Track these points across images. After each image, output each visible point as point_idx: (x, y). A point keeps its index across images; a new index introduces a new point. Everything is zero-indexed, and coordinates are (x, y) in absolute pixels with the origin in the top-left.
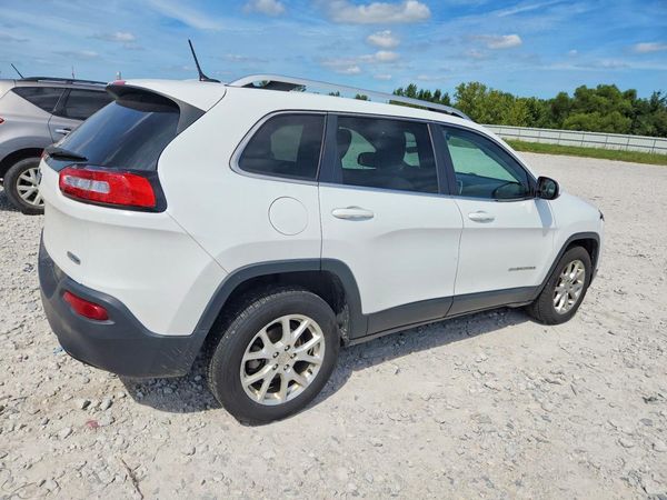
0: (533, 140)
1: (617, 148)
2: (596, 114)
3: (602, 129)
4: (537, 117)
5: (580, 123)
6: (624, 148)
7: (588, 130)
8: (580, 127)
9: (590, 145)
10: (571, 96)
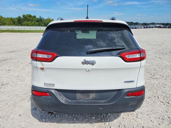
0: (18, 29)
1: (39, 30)
2: (29, 21)
3: (33, 25)
4: (14, 23)
5: (27, 24)
6: (40, 30)
7: (30, 26)
8: (28, 25)
9: (33, 30)
10: (22, 17)
